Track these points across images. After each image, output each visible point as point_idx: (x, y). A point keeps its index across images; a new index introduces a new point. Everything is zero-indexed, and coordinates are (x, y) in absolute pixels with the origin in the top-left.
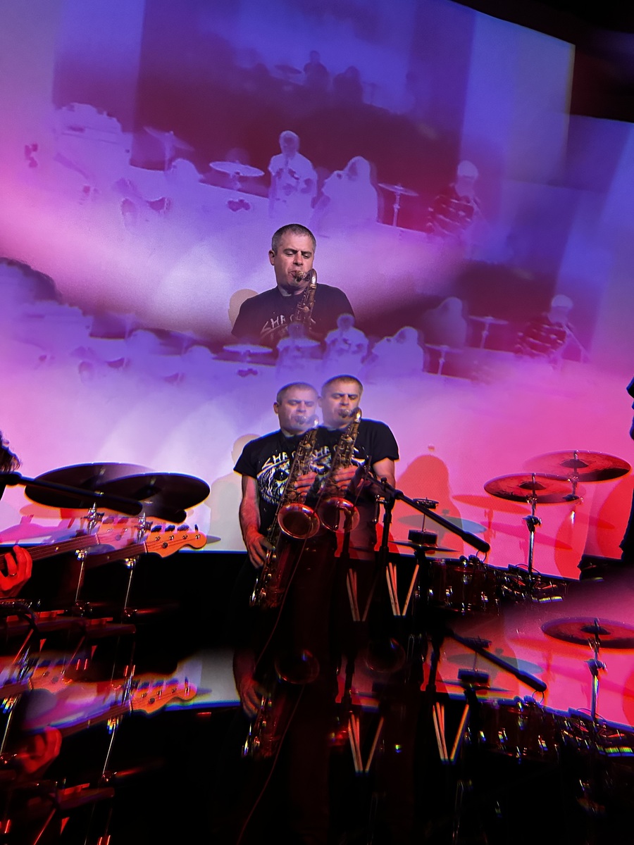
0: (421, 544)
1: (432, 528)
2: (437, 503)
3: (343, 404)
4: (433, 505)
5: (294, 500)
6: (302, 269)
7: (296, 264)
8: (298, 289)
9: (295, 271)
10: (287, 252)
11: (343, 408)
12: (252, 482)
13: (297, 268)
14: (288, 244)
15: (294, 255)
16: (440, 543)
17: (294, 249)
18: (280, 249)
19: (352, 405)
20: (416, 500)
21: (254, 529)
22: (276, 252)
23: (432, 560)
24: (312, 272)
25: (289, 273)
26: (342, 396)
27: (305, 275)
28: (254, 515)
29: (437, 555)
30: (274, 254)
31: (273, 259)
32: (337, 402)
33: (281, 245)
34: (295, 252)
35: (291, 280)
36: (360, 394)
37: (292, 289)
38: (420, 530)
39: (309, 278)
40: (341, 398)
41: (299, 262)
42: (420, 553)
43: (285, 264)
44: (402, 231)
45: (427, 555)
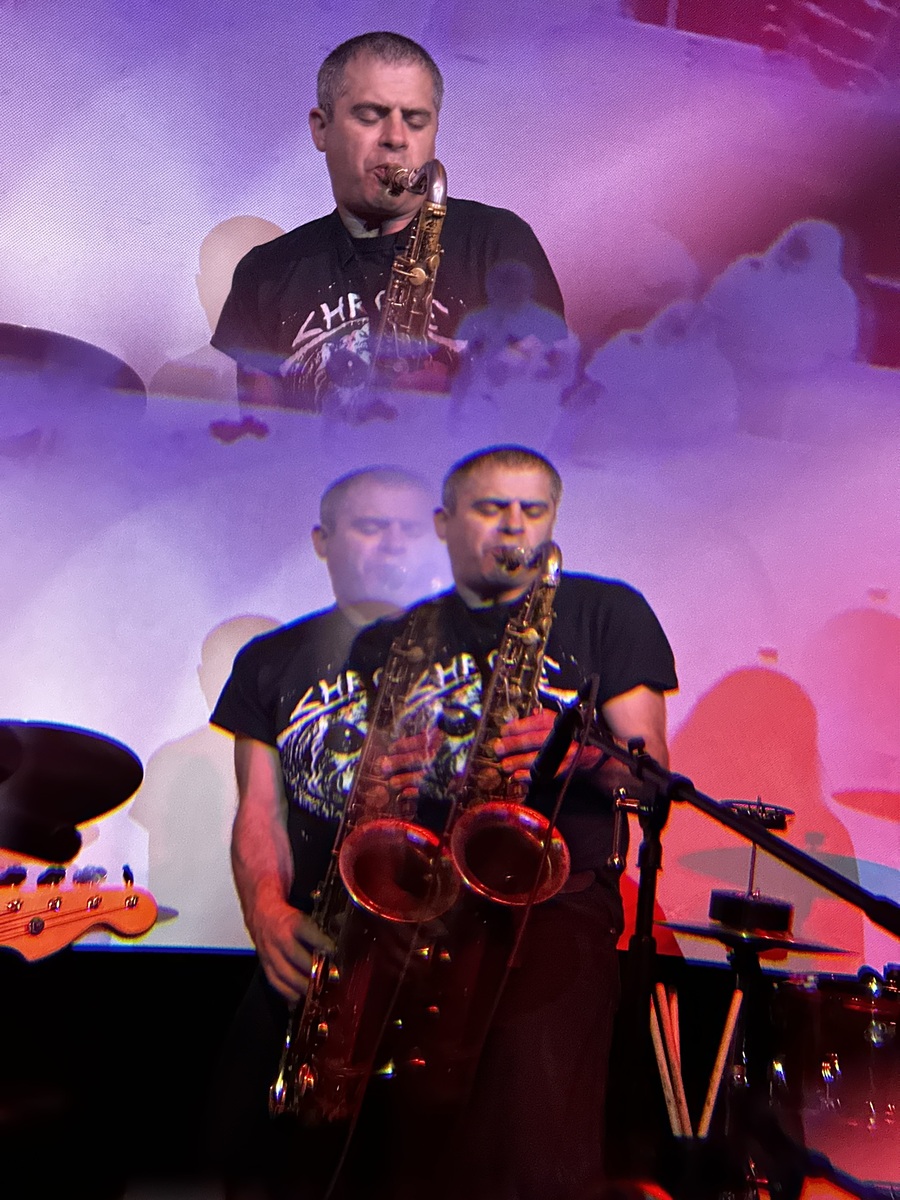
0: (749, 930)
1: (776, 882)
2: (790, 813)
3: (506, 531)
4: (780, 819)
5: (384, 810)
6: (404, 158)
7: (388, 145)
8: (394, 215)
9: (386, 167)
10: (359, 110)
11: (508, 541)
12: (263, 757)
13: (391, 158)
14: (363, 91)
15: (381, 123)
16: (801, 929)
17: (378, 102)
18: (342, 105)
19: (532, 532)
20: (729, 804)
21: (274, 893)
22: (331, 114)
23: (781, 977)
24: (432, 170)
25: (368, 171)
26: (504, 506)
27: (413, 177)
28: (275, 853)
29: (792, 964)
30: (323, 118)
31: (322, 133)
32: (490, 525)
33: (344, 93)
34: (384, 111)
35: (374, 193)
36: (555, 502)
37: (376, 217)
38: (741, 889)
39: (423, 185)
40: (501, 514)
41: (397, 138)
42: (744, 956)
43: (357, 146)
44: (692, 42)
45: (765, 964)
